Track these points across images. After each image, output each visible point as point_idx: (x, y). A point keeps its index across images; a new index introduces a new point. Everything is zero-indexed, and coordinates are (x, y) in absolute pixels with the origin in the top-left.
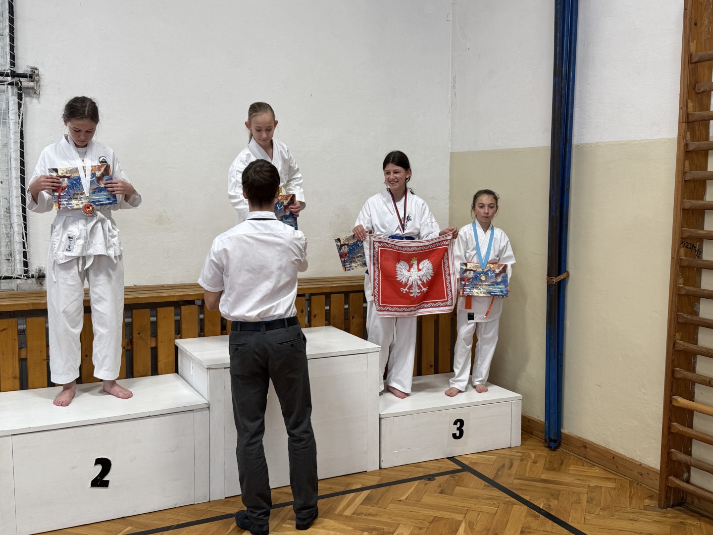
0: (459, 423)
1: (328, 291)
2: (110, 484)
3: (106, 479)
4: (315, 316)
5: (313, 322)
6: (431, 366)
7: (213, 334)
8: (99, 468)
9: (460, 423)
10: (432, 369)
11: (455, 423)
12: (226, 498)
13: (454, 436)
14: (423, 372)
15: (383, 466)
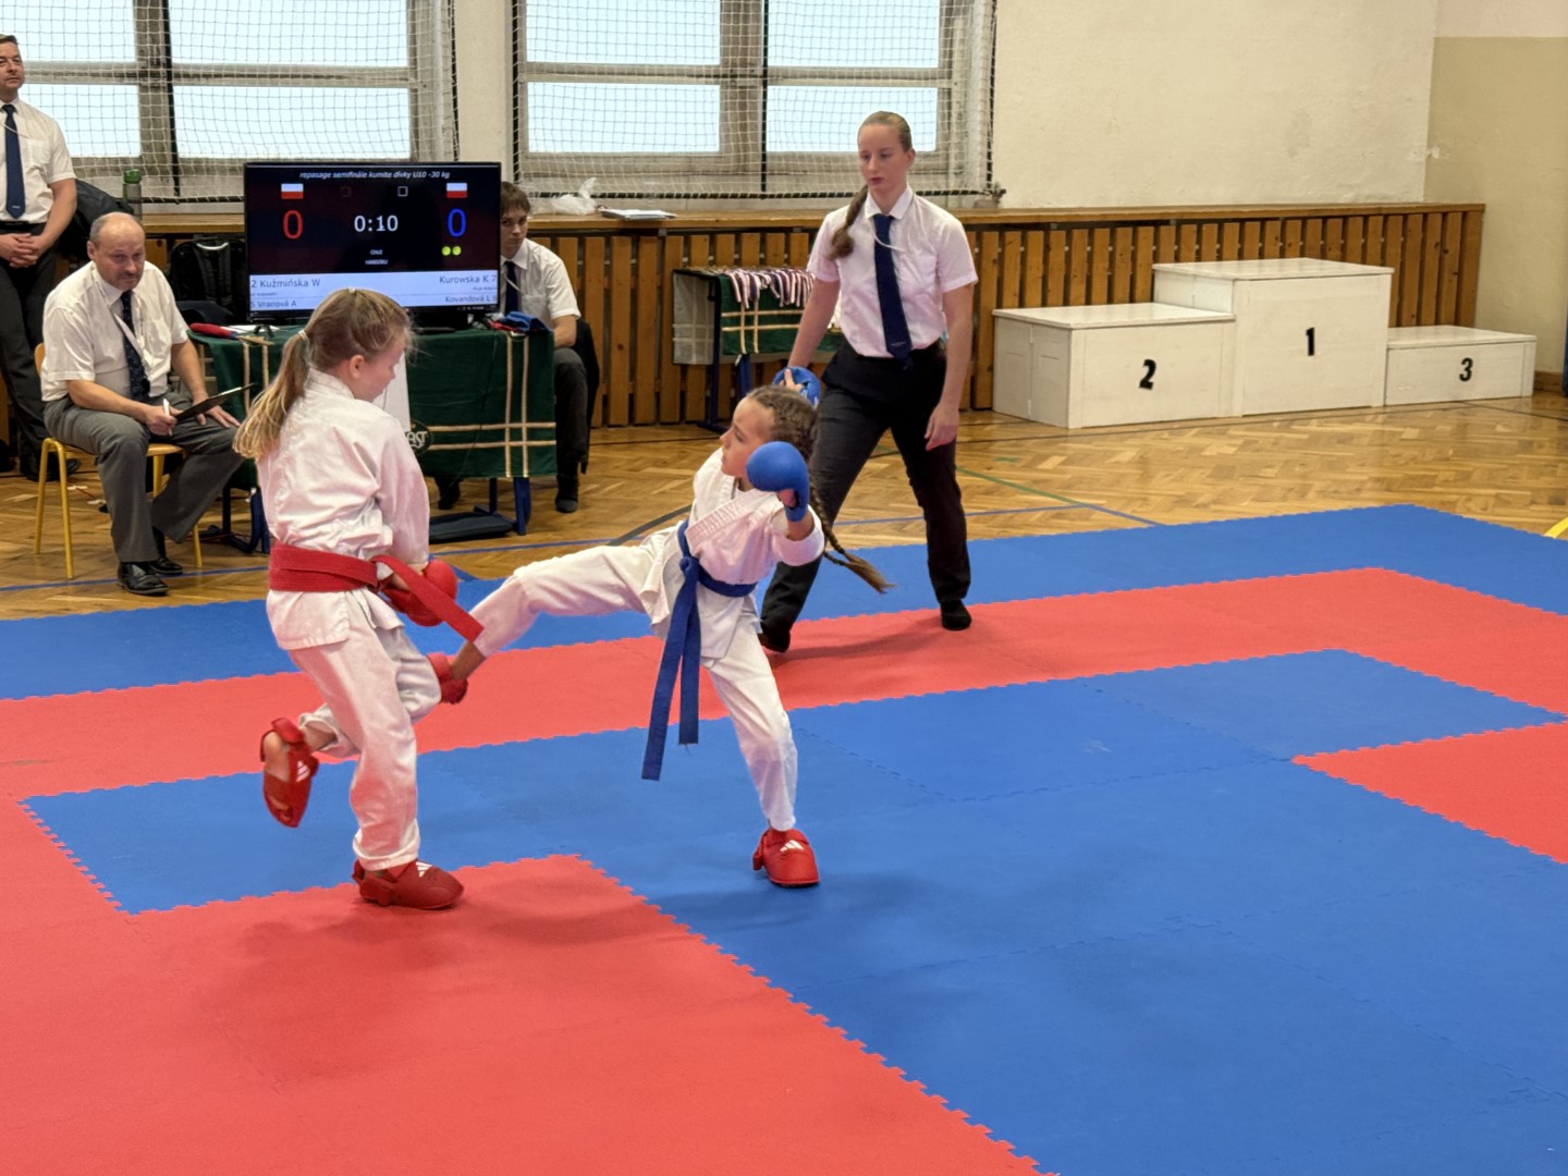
0: (1467, 364)
1: (1306, 215)
2: (1154, 387)
3: (1151, 380)
4: (1290, 245)
5: (1287, 253)
6: (1413, 316)
7: (1188, 260)
8: (1146, 370)
9: (1468, 362)
10: (1414, 320)
11: (1464, 362)
12: (1244, 416)
13: (1462, 378)
14: (1404, 322)
15: (1388, 403)
